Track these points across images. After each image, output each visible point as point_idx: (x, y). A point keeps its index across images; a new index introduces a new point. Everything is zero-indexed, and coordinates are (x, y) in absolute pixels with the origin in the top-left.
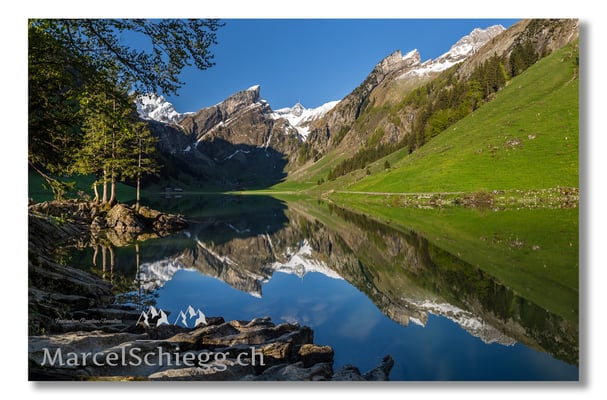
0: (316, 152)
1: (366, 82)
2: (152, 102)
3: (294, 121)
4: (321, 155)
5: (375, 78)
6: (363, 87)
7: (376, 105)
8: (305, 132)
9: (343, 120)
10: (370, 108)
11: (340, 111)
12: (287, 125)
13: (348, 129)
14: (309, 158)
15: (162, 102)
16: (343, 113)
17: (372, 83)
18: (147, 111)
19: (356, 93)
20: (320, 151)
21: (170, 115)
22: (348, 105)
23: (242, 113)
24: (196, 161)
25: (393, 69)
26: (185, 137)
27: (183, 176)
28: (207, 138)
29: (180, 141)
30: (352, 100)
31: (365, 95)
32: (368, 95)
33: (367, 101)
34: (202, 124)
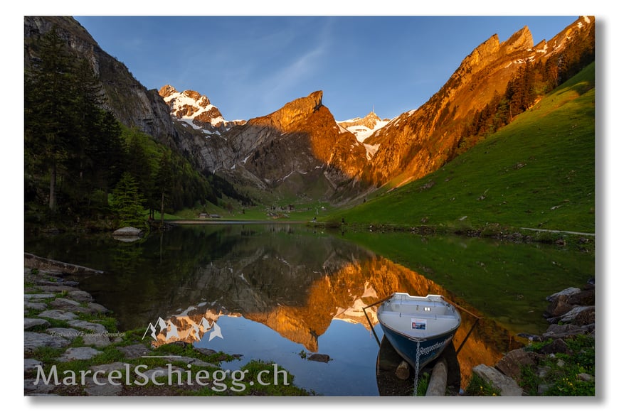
0: (380, 175)
1: (446, 86)
2: (190, 102)
4: (385, 180)
5: (460, 80)
6: (444, 92)
7: (456, 117)
9: (414, 136)
10: (448, 121)
11: (412, 125)
13: (419, 148)
15: (204, 104)
16: (415, 128)
17: (455, 86)
19: (435, 100)
20: (385, 174)
21: (215, 122)
22: (422, 117)
23: (299, 125)
24: (242, 182)
25: (486, 62)
26: (230, 152)
27: (225, 199)
28: (257, 155)
29: (224, 157)
30: (427, 112)
31: (444, 104)
32: (448, 104)
33: (446, 111)
34: (251, 137)
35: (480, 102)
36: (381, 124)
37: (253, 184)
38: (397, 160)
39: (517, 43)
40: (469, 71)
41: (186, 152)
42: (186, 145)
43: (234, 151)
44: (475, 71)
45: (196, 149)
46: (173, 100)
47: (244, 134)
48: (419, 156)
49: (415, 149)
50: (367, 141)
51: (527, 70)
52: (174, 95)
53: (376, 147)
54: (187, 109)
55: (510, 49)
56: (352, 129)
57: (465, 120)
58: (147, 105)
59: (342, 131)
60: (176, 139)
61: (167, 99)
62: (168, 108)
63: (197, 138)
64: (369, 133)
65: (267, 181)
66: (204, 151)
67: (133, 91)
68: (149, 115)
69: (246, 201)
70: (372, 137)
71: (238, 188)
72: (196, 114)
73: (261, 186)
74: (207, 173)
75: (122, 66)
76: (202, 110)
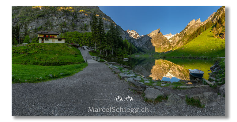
0: (172, 46)
1: (185, 28)
2: (132, 32)
3: (168, 38)
4: (174, 47)
8: (170, 41)
9: (179, 38)
12: (167, 39)
13: (180, 41)
14: (171, 48)
15: (135, 33)
16: (179, 37)
17: (187, 29)
18: (131, 35)
19: (183, 31)
20: (173, 46)
21: (138, 36)
22: (181, 35)
23: (155, 36)
24: (143, 48)
25: (193, 24)
26: (141, 42)
27: (140, 52)
28: (146, 43)
29: (140, 43)
30: (182, 33)
31: (185, 32)
32: (186, 32)
33: (185, 34)
34: (145, 39)
35: (192, 32)
36: (172, 36)
37: (146, 49)
38: (176, 43)
39: (198, 21)
40: (189, 26)
41: (132, 43)
42: (132, 41)
43: (142, 42)
44: (191, 26)
45: (134, 42)
46: (129, 32)
47: (144, 38)
48: (180, 42)
49: (179, 41)
50: (170, 39)
51: (200, 27)
52: (130, 31)
53: (172, 40)
54: (132, 34)
55: (197, 22)
56: (166, 37)
57: (189, 35)
58: (125, 34)
59: (164, 37)
60: (130, 40)
61: (128, 32)
62: (128, 34)
63: (134, 40)
64: (170, 37)
65: (149, 48)
66: (136, 42)
67: (122, 31)
68: (125, 36)
69: (144, 52)
70: (171, 38)
71: (143, 50)
72: (134, 35)
73: (148, 49)
74: (136, 47)
75: (120, 27)
76: (135, 34)
